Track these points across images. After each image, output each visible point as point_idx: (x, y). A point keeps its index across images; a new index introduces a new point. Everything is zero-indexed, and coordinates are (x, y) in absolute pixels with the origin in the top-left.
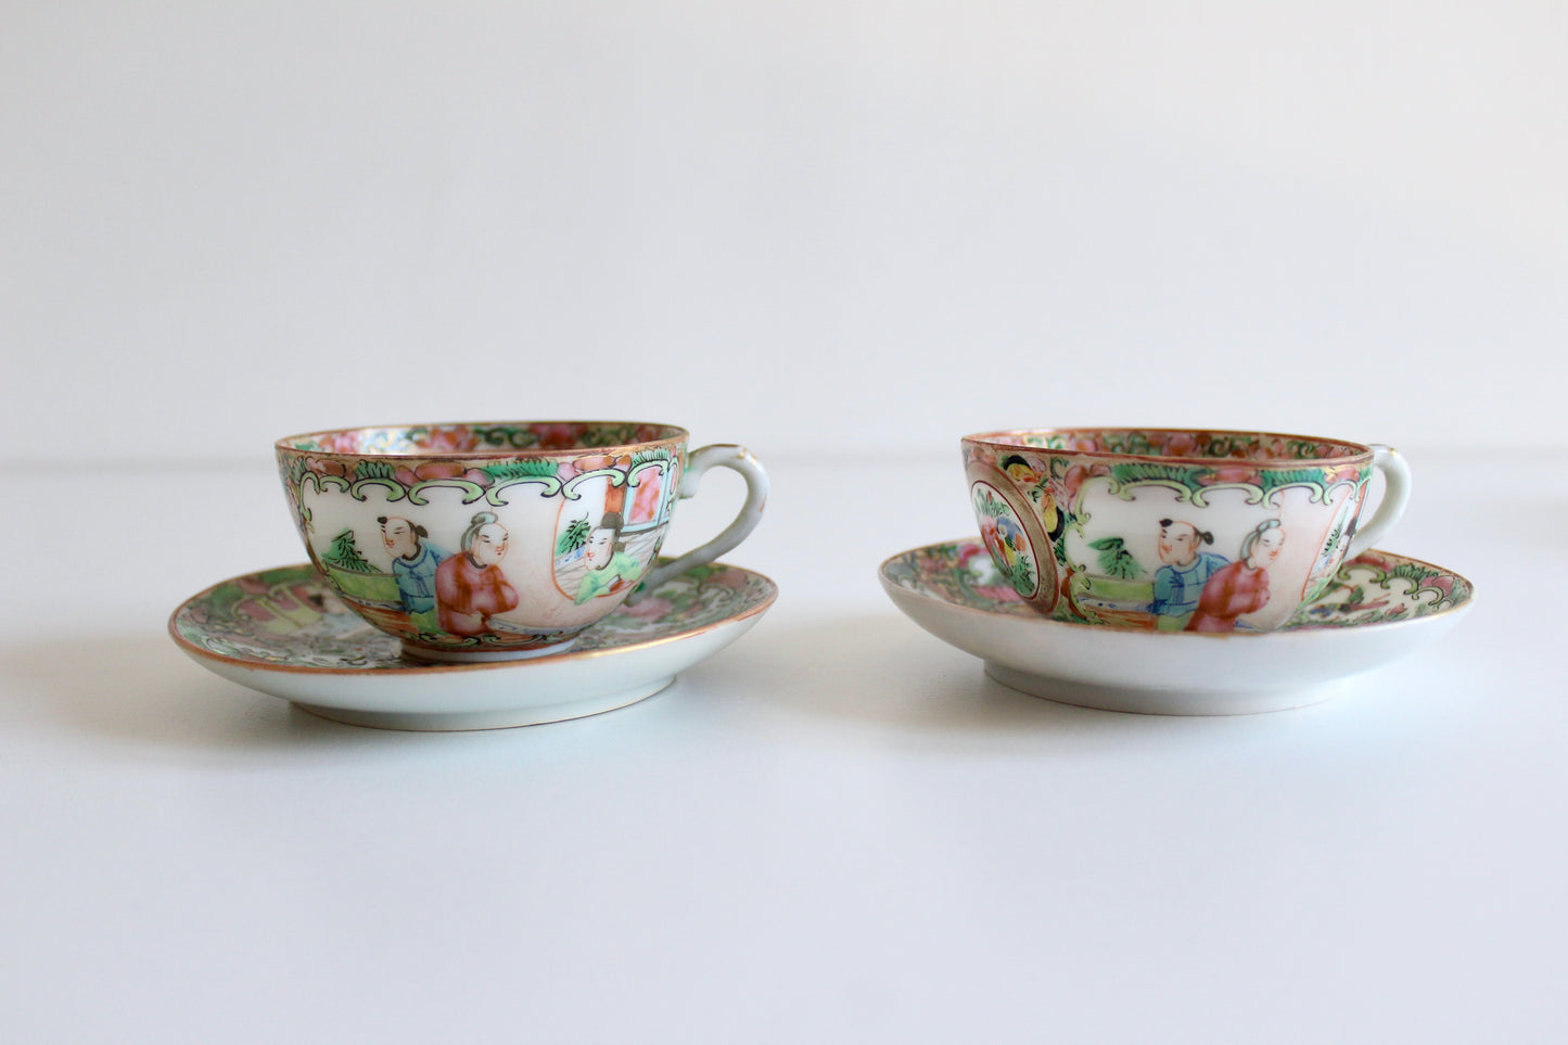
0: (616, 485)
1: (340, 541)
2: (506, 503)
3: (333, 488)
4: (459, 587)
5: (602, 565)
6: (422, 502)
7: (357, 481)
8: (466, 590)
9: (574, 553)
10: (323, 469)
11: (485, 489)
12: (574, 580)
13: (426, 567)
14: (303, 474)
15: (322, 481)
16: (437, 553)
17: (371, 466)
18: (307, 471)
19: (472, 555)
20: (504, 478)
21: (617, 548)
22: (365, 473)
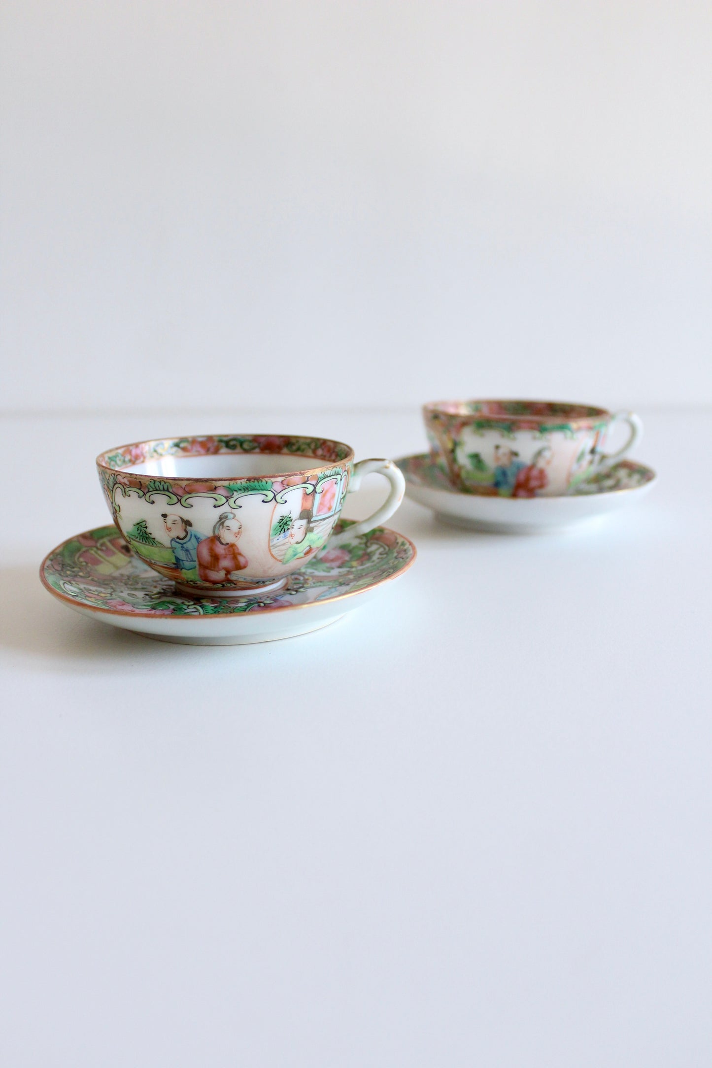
0: (308, 493)
1: (138, 525)
2: (241, 507)
3: (134, 495)
4: (211, 556)
5: (299, 541)
6: (189, 506)
7: (149, 492)
8: (216, 558)
9: (282, 535)
10: (127, 483)
11: (228, 499)
12: (282, 550)
13: (191, 545)
14: (115, 485)
15: (127, 490)
16: (198, 536)
17: (157, 483)
18: (117, 483)
19: (219, 538)
20: (239, 492)
21: (309, 530)
22: (154, 487)
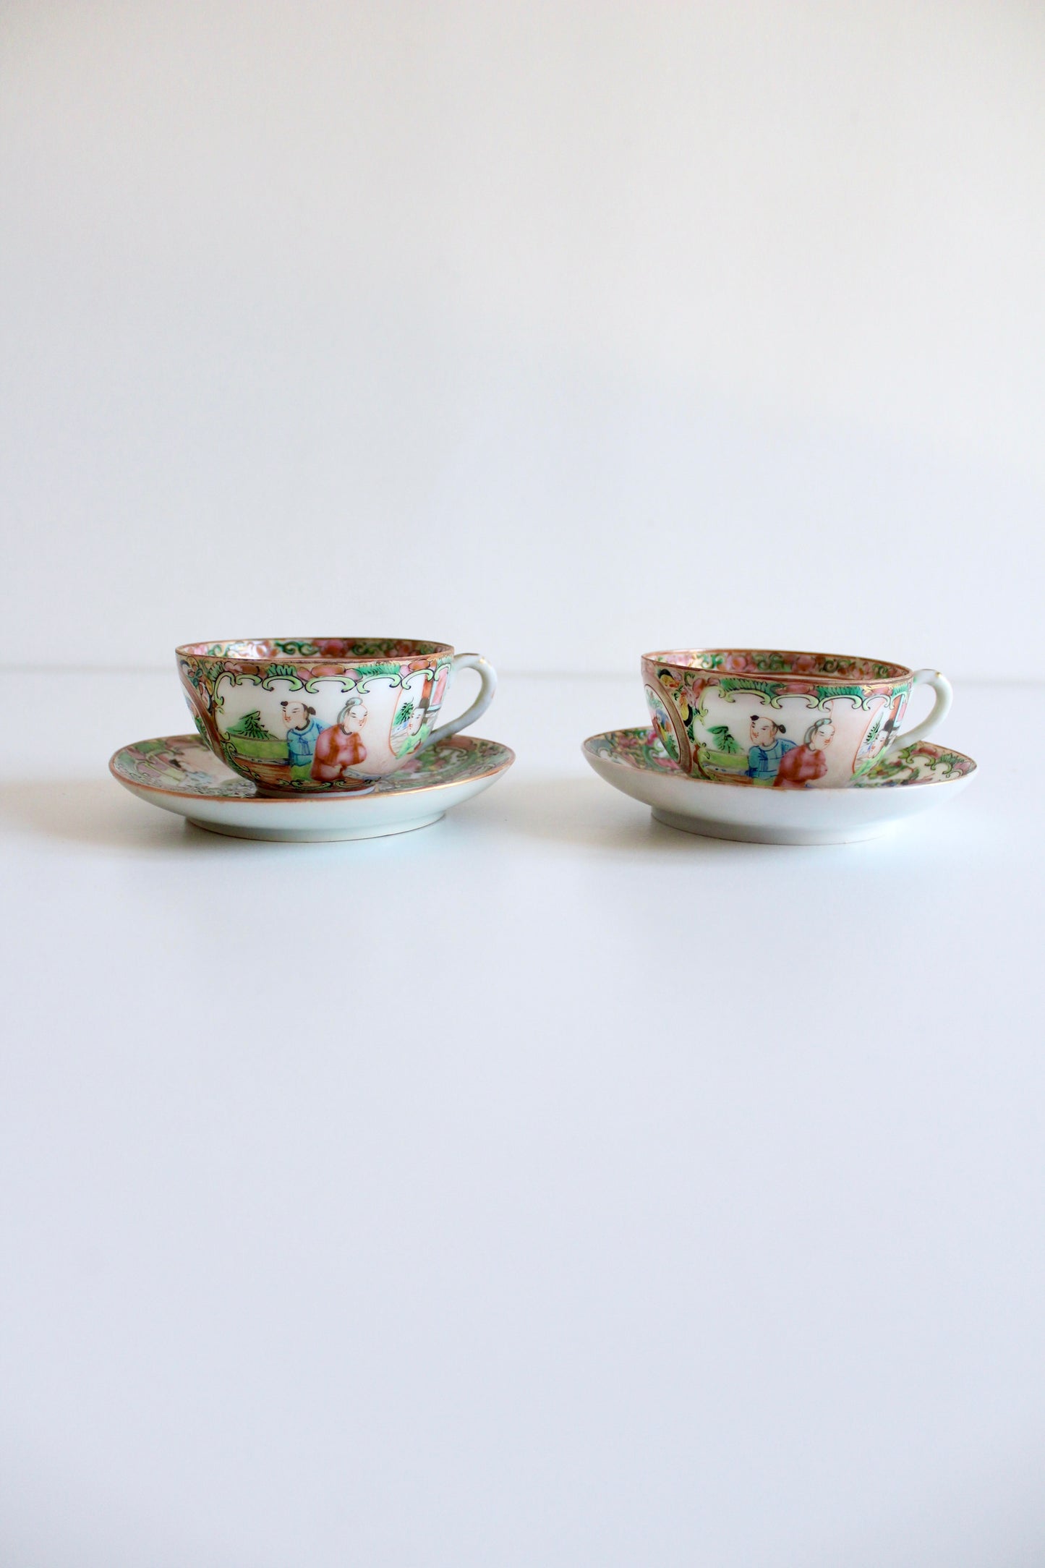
0: (429, 680)
1: (247, 718)
2: (368, 692)
3: (247, 683)
4: (331, 748)
5: (415, 733)
6: (314, 691)
7: (268, 677)
9: (403, 724)
10: (240, 669)
11: (356, 682)
12: (399, 742)
13: (311, 736)
14: (221, 674)
15: (238, 678)
16: (320, 725)
17: (279, 667)
18: (224, 671)
19: (343, 726)
20: (369, 675)
21: (424, 721)
22: (275, 672)
